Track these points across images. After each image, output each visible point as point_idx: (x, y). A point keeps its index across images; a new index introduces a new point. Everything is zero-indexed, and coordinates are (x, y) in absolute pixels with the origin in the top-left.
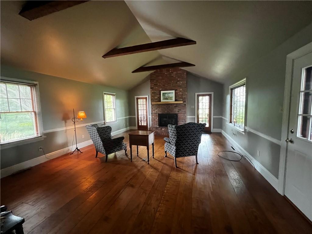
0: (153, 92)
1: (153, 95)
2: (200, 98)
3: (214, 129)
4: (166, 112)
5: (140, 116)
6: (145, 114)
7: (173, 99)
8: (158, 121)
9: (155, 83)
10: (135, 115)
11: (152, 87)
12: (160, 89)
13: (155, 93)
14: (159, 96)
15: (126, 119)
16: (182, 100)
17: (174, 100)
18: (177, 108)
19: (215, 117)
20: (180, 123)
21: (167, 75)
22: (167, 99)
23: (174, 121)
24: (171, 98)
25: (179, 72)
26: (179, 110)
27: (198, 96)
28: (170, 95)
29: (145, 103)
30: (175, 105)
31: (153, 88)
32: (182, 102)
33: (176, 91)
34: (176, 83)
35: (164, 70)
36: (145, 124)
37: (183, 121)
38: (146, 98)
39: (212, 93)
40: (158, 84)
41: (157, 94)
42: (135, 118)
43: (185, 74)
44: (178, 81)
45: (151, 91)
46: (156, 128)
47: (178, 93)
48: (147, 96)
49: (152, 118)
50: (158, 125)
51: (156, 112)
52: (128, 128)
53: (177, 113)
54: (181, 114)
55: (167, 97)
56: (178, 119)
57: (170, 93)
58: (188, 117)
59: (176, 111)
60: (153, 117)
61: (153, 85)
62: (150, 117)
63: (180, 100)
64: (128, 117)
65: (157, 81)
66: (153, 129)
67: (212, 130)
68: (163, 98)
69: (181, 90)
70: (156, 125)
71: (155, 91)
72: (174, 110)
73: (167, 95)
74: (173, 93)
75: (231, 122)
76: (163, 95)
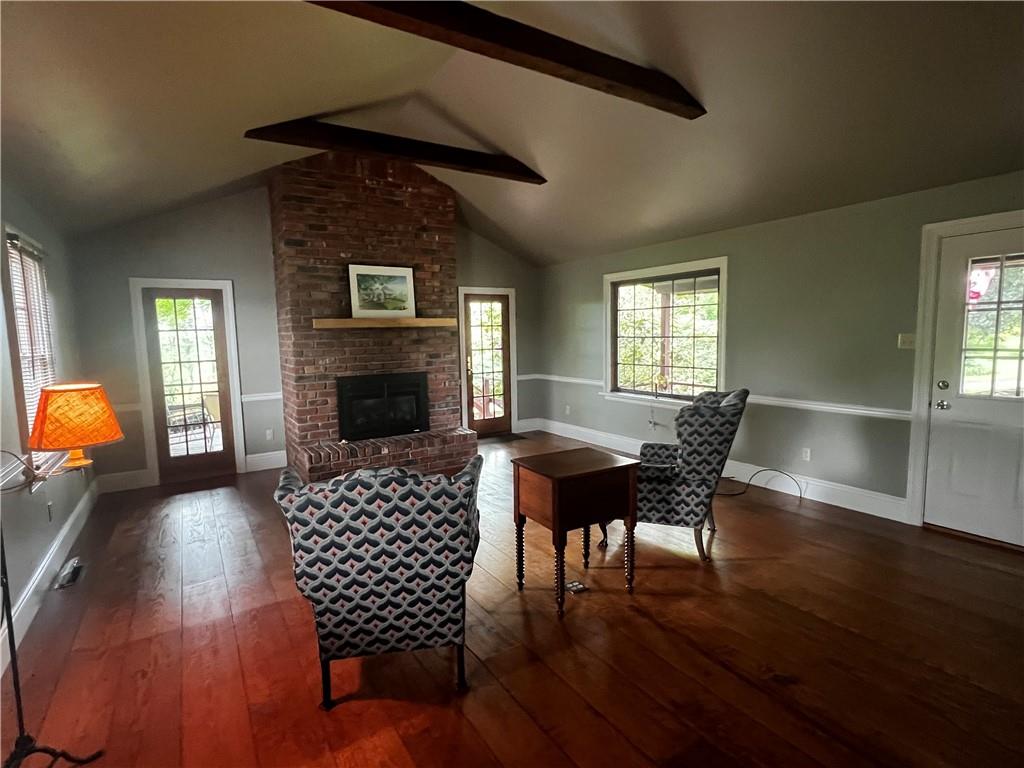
0: (303, 263)
3: (521, 421)
7: (407, 306)
8: (335, 413)
9: (313, 222)
12: (343, 255)
13: (317, 270)
17: (414, 314)
18: (423, 347)
19: (522, 378)
20: (437, 413)
21: (373, 190)
22: (380, 306)
24: (398, 303)
26: (431, 356)
30: (415, 336)
32: (455, 322)
33: (419, 274)
35: (358, 161)
36: (217, 445)
37: (447, 405)
38: (214, 294)
39: (511, 292)
40: (330, 228)
41: (328, 278)
44: (424, 229)
47: (428, 284)
48: (221, 285)
50: (339, 435)
51: (322, 369)
53: (422, 368)
54: (439, 375)
55: (382, 297)
56: (429, 395)
57: (391, 278)
59: (418, 360)
60: (305, 396)
61: (302, 227)
65: (322, 210)
68: (364, 300)
69: (437, 268)
70: (327, 437)
71: (312, 261)
72: (413, 356)
73: (381, 287)
74: (404, 278)
75: (615, 389)
76: (363, 286)
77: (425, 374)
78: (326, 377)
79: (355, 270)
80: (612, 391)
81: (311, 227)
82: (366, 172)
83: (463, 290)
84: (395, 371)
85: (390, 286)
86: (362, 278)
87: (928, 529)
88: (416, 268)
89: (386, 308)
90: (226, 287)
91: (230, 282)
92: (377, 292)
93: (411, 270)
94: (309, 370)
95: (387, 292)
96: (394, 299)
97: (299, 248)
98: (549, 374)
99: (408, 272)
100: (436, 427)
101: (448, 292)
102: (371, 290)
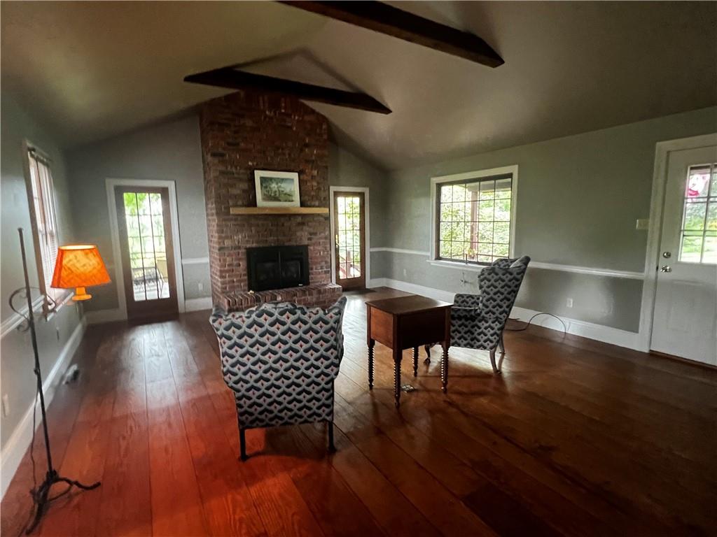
0: (223, 168)
1: (223, 180)
3: (372, 280)
4: (271, 241)
7: (294, 199)
8: (245, 272)
9: (230, 140)
12: (250, 163)
13: (233, 173)
17: (299, 204)
18: (305, 228)
19: (373, 250)
20: (315, 273)
22: (276, 199)
24: (288, 197)
26: (311, 234)
30: (299, 219)
31: (223, 155)
33: (303, 177)
37: (321, 268)
38: (163, 190)
39: (366, 191)
40: (242, 145)
41: (241, 180)
43: (323, 128)
45: (213, 165)
48: (168, 184)
49: (223, 265)
50: (248, 287)
51: (236, 243)
54: (317, 248)
55: (277, 193)
56: (309, 261)
57: (283, 180)
59: (302, 237)
60: (225, 260)
65: (237, 132)
67: (370, 283)
68: (265, 195)
69: (315, 173)
70: (240, 289)
71: (229, 167)
72: (299, 234)
73: (276, 186)
74: (292, 180)
75: (438, 258)
76: (264, 185)
77: (306, 247)
78: (239, 248)
79: (258, 174)
80: (436, 259)
81: (229, 144)
82: (267, 105)
83: (333, 189)
84: (287, 244)
85: (283, 185)
86: (263, 180)
87: (654, 355)
88: (300, 173)
89: (280, 201)
90: (171, 185)
91: (174, 183)
92: (274, 190)
93: (297, 174)
94: (227, 243)
95: (280, 189)
96: (286, 194)
97: (221, 159)
98: (392, 246)
99: (295, 176)
100: (314, 282)
101: (322, 189)
102: (270, 188)
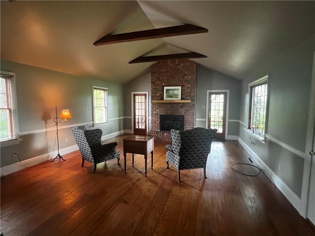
0: (154, 87)
1: (154, 91)
2: (213, 96)
3: (229, 135)
4: (169, 112)
5: (137, 117)
6: (144, 114)
7: (178, 97)
8: (159, 123)
9: (157, 77)
10: (131, 116)
11: (154, 81)
12: (163, 84)
13: (157, 88)
14: (161, 92)
15: (120, 120)
16: (190, 98)
17: (180, 99)
18: (184, 108)
19: (230, 120)
20: (187, 127)
21: (172, 67)
22: (171, 97)
23: (179, 124)
24: (176, 96)
25: (186, 64)
26: (186, 111)
27: (211, 94)
28: (176, 92)
29: (144, 101)
30: (181, 105)
31: (154, 83)
32: (190, 101)
33: (183, 88)
34: (183, 77)
35: (168, 61)
36: (143, 128)
37: (190, 125)
38: (145, 95)
39: (228, 91)
40: (161, 78)
41: (159, 90)
42: (131, 119)
43: (194, 66)
44: (186, 75)
45: (152, 86)
46: (157, 132)
47: (186, 90)
48: (147, 93)
49: (152, 120)
50: (159, 129)
51: (157, 112)
52: (122, 131)
53: (183, 114)
54: (188, 117)
56: (185, 122)
57: (175, 89)
58: (197, 119)
59: (182, 112)
60: (153, 118)
61: (155, 79)
62: (149, 118)
63: (187, 98)
64: (122, 118)
65: (159, 74)
66: (153, 133)
67: (227, 137)
68: (167, 95)
69: (189, 86)
72: (180, 110)
75: (249, 128)
77: (183, 116)
78: (158, 114)
79: (165, 88)
82: (170, 63)
86: (167, 90)
89: (173, 98)
94: (154, 112)
95: (173, 93)
99: (180, 88)
101: (192, 92)
102: (169, 93)
